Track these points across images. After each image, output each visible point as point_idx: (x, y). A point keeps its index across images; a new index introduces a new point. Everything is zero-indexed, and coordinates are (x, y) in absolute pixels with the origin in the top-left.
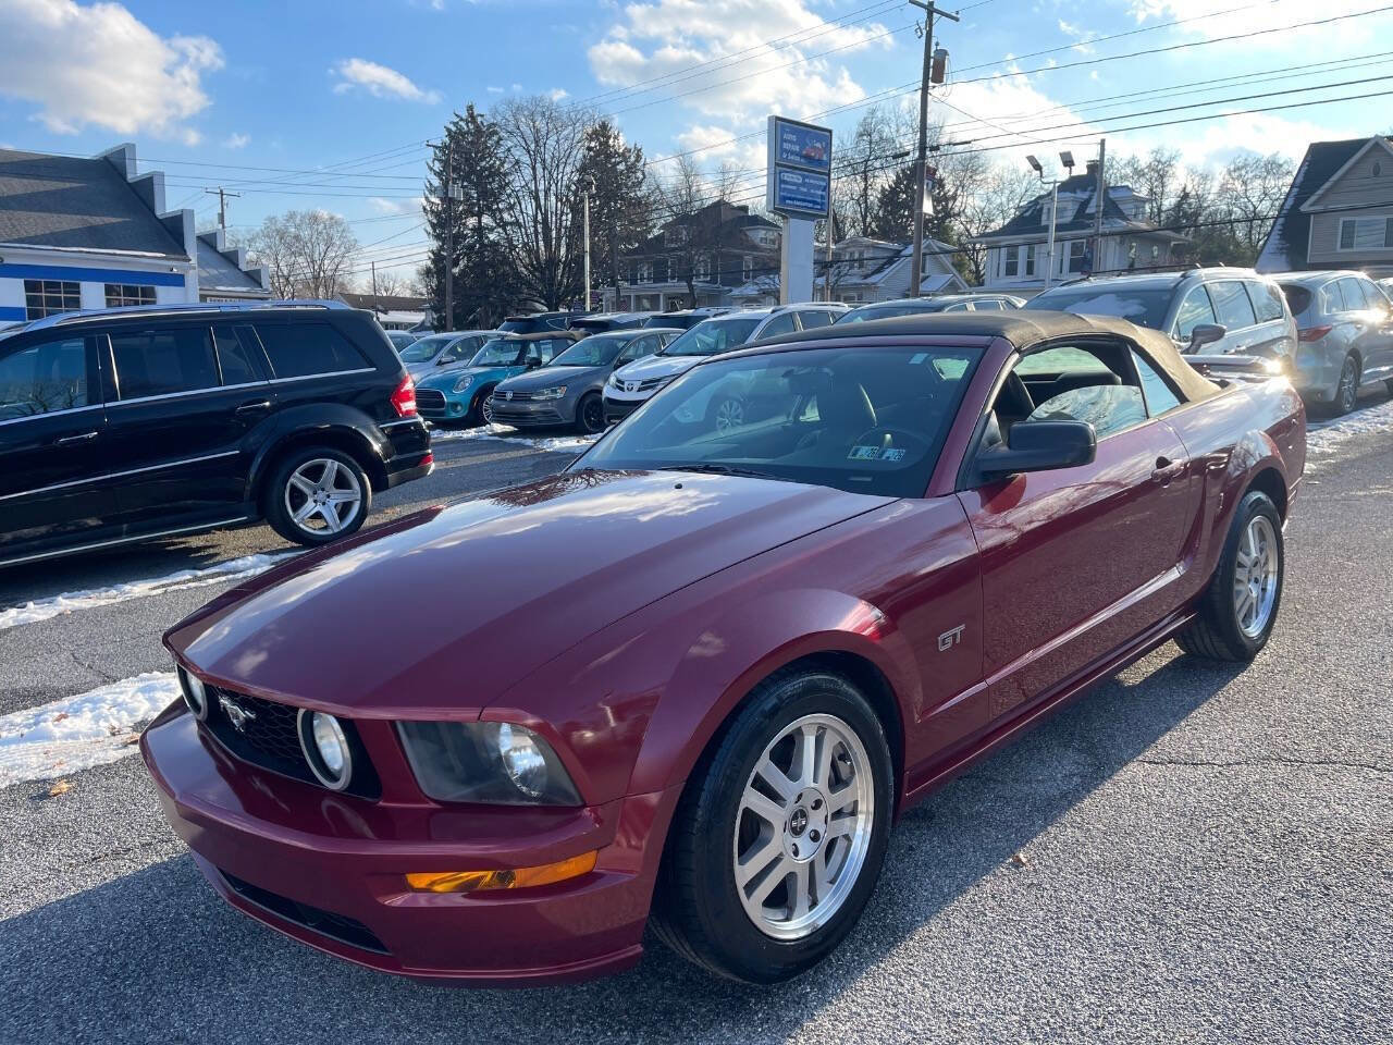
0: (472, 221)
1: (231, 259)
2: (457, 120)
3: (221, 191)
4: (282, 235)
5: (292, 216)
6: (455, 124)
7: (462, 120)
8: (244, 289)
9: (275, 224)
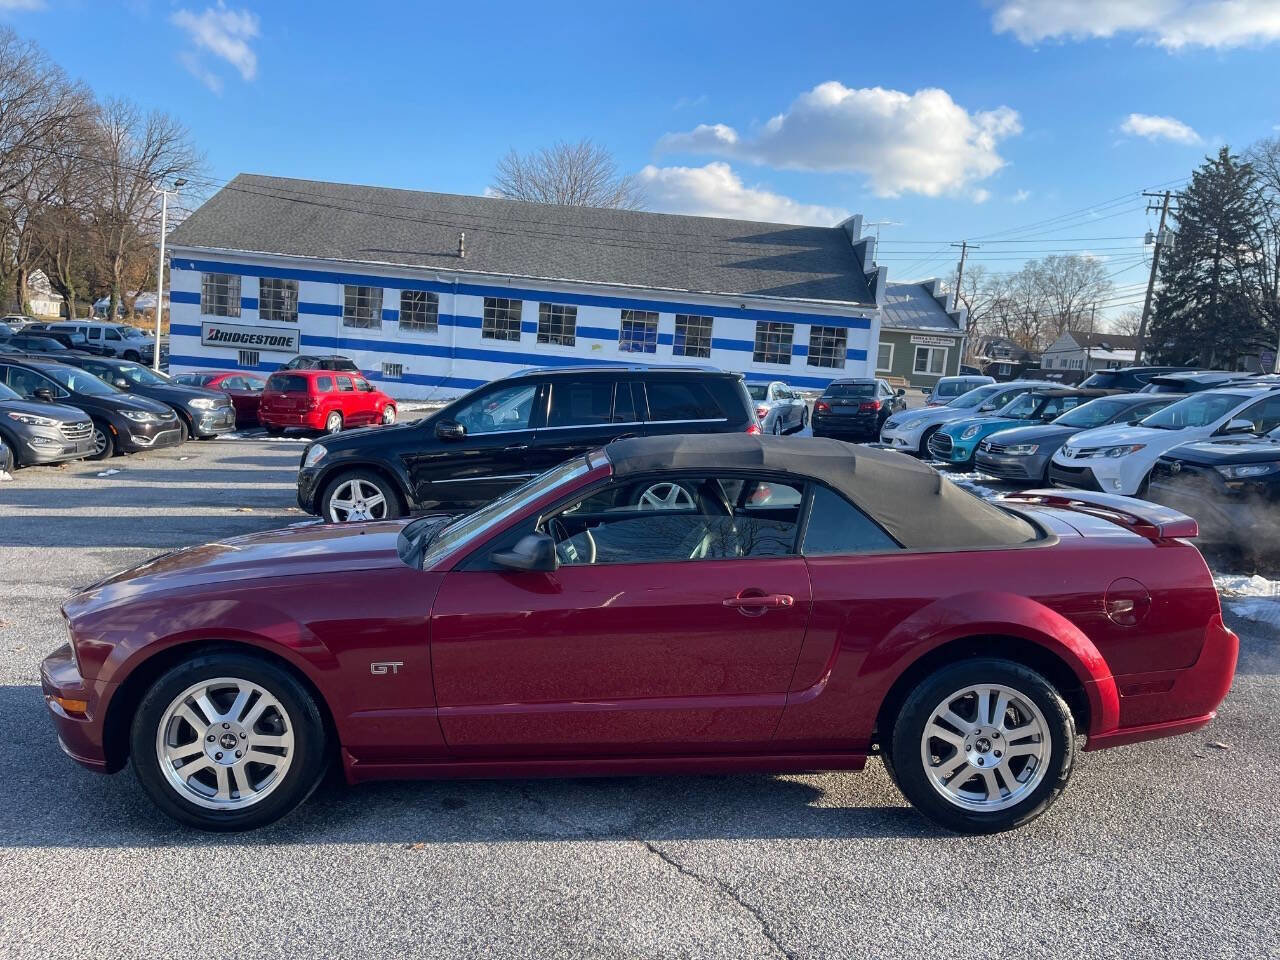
0: (1208, 263)
1: (941, 303)
2: (1208, 163)
3: (964, 244)
4: (1038, 276)
5: (1051, 259)
6: (1205, 167)
7: (1213, 163)
8: (943, 329)
9: (1035, 267)
